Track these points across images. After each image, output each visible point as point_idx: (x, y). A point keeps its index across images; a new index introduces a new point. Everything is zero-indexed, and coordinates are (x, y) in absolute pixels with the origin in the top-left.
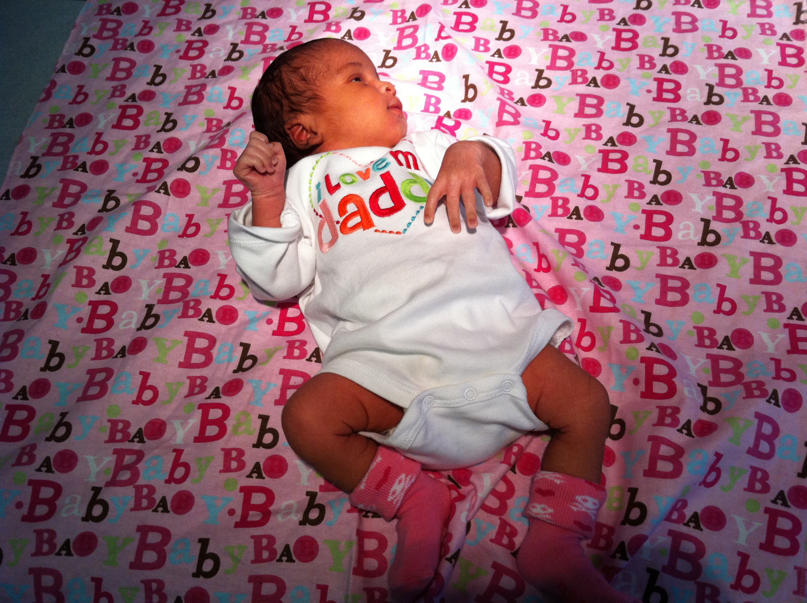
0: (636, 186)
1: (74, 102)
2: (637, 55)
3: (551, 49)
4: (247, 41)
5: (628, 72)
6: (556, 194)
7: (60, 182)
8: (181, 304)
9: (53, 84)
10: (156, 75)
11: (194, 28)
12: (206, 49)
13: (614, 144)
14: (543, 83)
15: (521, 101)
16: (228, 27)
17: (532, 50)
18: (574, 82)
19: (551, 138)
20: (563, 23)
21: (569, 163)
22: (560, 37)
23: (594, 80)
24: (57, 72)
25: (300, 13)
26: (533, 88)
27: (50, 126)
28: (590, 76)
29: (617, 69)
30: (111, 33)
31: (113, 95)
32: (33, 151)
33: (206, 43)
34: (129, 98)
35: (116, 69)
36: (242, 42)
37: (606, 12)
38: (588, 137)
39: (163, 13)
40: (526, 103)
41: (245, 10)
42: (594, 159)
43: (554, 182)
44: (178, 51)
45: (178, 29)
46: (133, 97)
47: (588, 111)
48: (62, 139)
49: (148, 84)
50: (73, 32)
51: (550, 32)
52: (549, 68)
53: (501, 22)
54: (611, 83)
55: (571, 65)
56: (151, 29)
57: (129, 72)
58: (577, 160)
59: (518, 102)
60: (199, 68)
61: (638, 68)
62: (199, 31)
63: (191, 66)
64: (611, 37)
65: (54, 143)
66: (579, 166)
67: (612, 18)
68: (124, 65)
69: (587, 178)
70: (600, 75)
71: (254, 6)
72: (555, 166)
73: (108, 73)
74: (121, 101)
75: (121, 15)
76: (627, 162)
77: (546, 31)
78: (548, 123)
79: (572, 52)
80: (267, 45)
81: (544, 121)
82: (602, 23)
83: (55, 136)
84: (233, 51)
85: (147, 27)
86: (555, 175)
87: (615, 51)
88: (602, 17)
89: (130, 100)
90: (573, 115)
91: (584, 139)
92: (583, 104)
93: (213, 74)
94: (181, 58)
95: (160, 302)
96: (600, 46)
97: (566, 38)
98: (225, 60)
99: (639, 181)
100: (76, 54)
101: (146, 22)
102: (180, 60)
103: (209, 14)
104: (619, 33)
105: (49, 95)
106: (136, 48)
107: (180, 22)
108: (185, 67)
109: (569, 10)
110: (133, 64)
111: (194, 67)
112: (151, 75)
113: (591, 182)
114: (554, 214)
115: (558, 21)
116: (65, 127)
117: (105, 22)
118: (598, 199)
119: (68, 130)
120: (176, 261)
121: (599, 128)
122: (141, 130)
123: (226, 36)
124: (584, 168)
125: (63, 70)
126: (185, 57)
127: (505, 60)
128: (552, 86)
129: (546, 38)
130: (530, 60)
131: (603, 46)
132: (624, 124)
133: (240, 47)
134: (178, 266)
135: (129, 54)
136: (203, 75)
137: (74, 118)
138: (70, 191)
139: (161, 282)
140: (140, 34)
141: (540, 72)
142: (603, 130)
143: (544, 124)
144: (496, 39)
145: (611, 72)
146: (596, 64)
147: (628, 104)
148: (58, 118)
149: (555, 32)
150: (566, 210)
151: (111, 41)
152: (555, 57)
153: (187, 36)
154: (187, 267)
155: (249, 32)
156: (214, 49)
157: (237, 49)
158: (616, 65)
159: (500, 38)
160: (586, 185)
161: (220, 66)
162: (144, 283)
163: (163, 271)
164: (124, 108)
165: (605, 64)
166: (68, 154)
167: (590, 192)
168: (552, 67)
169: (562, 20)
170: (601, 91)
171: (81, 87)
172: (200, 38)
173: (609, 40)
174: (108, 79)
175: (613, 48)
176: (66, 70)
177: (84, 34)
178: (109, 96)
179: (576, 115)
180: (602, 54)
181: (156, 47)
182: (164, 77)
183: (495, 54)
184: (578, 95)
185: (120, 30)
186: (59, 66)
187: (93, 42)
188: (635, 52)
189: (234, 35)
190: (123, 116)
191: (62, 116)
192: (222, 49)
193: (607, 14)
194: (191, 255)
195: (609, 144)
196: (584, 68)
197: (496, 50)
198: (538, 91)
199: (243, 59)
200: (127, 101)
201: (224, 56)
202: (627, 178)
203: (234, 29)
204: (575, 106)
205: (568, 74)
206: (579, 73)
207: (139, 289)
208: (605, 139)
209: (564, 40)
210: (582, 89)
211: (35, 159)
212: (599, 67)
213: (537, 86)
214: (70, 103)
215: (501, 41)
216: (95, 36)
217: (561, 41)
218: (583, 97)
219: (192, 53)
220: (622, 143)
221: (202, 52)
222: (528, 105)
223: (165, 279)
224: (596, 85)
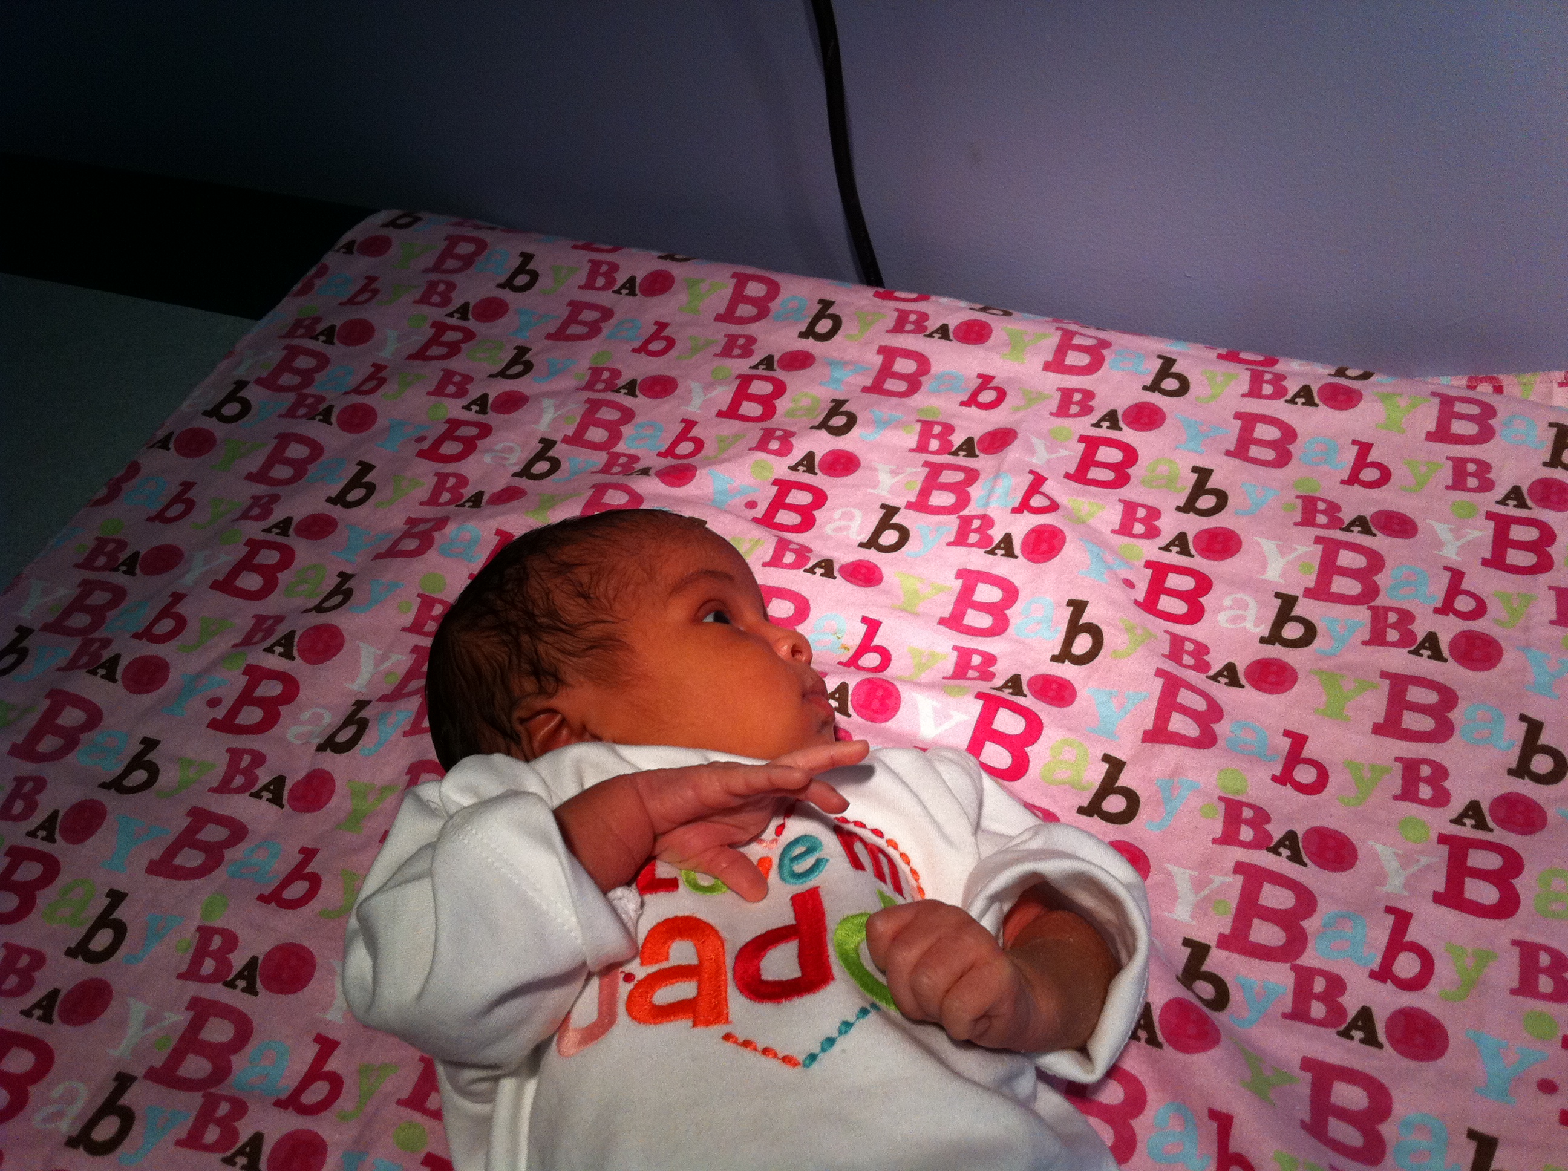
0: (1545, 959)
1: (161, 517)
2: (1550, 588)
3: (1320, 547)
4: (577, 439)
5: (1526, 629)
6: (1309, 959)
7: (48, 696)
8: (196, 1099)
9: (134, 469)
10: (355, 482)
11: (474, 393)
12: (481, 444)
13: (1481, 825)
14: (1292, 631)
15: (1230, 674)
16: (547, 403)
17: (1268, 546)
18: (1377, 638)
19: (1302, 788)
20: (1357, 488)
21: (1351, 865)
22: (1347, 522)
23: (1432, 640)
24: (152, 447)
25: (714, 393)
26: (1263, 640)
27: (87, 564)
28: (1420, 629)
29: (1497, 622)
30: (296, 380)
31: (245, 516)
32: (27, 614)
33: (485, 430)
34: (276, 526)
35: (276, 457)
36: (566, 440)
37: (1471, 467)
38: (1408, 793)
39: (420, 355)
40: (1243, 680)
41: (596, 372)
42: (1424, 860)
43: (1305, 924)
44: (421, 439)
45: (439, 391)
46: (284, 526)
47: (1412, 721)
48: (99, 598)
49: (330, 500)
50: (223, 365)
51: (1321, 506)
52: (1309, 593)
53: (1195, 469)
54: (1477, 654)
55: (1369, 593)
56: (382, 381)
57: (300, 468)
58: (1376, 858)
59: (1220, 674)
60: (451, 482)
61: (1552, 622)
62: (482, 403)
63: (436, 474)
64: (1483, 533)
65: (77, 605)
66: (1381, 877)
67: (1487, 485)
68: (297, 451)
69: (1402, 918)
70: (1447, 629)
71: (618, 366)
72: (1309, 875)
73: (254, 464)
74: (254, 529)
75: (333, 344)
76: (1519, 883)
77: (1309, 504)
78: (1298, 741)
79: (1376, 562)
80: (619, 455)
81: (1287, 733)
82: (1458, 495)
83: (88, 587)
84: (540, 456)
85: (377, 377)
86: (1306, 901)
87: (1491, 571)
88: (1458, 482)
89: (275, 531)
90: (1369, 727)
91: (1396, 798)
92: (1397, 702)
93: (477, 500)
94: (421, 454)
95: (153, 1075)
96: (1451, 553)
97: (1361, 523)
98: (515, 475)
99: (1555, 945)
100: (206, 413)
101: (378, 368)
102: (418, 460)
103: (519, 368)
104: (1502, 524)
105: (114, 490)
106: (333, 419)
107: (448, 375)
108: (425, 474)
109: (1373, 457)
110: (316, 450)
111: (442, 478)
112: (344, 482)
113: (1414, 933)
114: (1299, 1014)
115: (1343, 482)
116: (116, 570)
117: (293, 352)
118: (1432, 988)
119: (119, 578)
120: (230, 967)
121: (1440, 772)
122: (271, 605)
123: (536, 422)
124: (1395, 885)
125: (164, 444)
126: (431, 454)
127: (1198, 562)
128: (1317, 643)
129: (1308, 520)
130: (1264, 567)
131: (1458, 555)
132: (1511, 772)
133: (559, 451)
134: (231, 985)
135: (315, 430)
136: (456, 500)
137: (142, 553)
138: (60, 721)
139: (177, 1018)
140: (357, 391)
141: (1287, 602)
142: (1451, 778)
143: (1286, 743)
144: (1178, 509)
145: (1478, 625)
146: (1438, 600)
147: (1523, 718)
148: (110, 547)
149: (1333, 509)
150: (1336, 1013)
151: (291, 397)
152: (1328, 568)
153: (453, 408)
154: (251, 990)
155: (588, 420)
156: (499, 447)
157: (550, 454)
158: (1493, 609)
159: (1188, 507)
160: (1397, 943)
161: (500, 484)
162: (138, 1010)
163: (193, 989)
164: (255, 546)
165: (1463, 604)
166: (96, 635)
167: (1407, 965)
168: (1320, 592)
169: (1353, 479)
170: (1451, 672)
171: (187, 486)
172: (481, 418)
173: (1475, 544)
174: (251, 477)
175: (1485, 563)
176: (171, 445)
177: (241, 373)
178: (239, 514)
179: (1378, 729)
180: (1457, 576)
181: (381, 422)
182: (371, 489)
183: (1172, 543)
184: (1384, 675)
185: (319, 377)
186: (161, 434)
187: (253, 393)
188: (1544, 579)
189: (554, 421)
190: (245, 565)
191: (122, 545)
192: (518, 448)
193: (1472, 475)
194: (269, 955)
195: (1469, 822)
196: (1406, 606)
197: (1176, 533)
198: (1275, 652)
199: (554, 477)
200: (268, 530)
201: (515, 464)
202: (1518, 935)
203: (557, 408)
204: (1376, 704)
205: (1362, 615)
206: (1392, 617)
207: (122, 1023)
208: (1457, 805)
209: (1357, 529)
210: (1399, 660)
211: (24, 632)
212: (1446, 608)
213: (1274, 637)
214: (150, 519)
215: (1191, 515)
216: (259, 382)
217: (1348, 529)
218: (1398, 683)
219: (450, 448)
220: (1506, 823)
221: (469, 447)
222: (1248, 687)
223: (190, 1014)
224: (1437, 655)
